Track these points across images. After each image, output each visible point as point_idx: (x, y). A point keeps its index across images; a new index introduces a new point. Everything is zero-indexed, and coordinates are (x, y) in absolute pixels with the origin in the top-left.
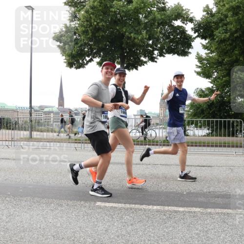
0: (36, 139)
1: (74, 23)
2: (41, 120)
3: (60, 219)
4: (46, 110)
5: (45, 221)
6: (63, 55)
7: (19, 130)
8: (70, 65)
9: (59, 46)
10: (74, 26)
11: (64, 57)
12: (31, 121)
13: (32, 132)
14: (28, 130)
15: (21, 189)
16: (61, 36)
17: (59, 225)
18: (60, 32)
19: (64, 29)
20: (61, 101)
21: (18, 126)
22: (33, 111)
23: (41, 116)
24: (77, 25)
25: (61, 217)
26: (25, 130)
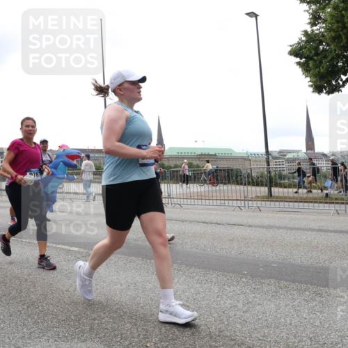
0: (277, 197)
1: (318, 27)
2: (284, 170)
3: (319, 314)
4: (289, 156)
5: (298, 316)
6: (306, 76)
7: (254, 185)
8: (318, 89)
9: (298, 63)
10: (317, 32)
11: (308, 79)
12: (270, 172)
13: (272, 189)
14: (266, 186)
15: (261, 267)
16: (301, 48)
17: (317, 323)
18: (299, 43)
19: (304, 39)
20: (310, 143)
21: (252, 180)
22: (271, 159)
23: (283, 164)
24: (323, 30)
25: (321, 312)
26: (262, 185)
